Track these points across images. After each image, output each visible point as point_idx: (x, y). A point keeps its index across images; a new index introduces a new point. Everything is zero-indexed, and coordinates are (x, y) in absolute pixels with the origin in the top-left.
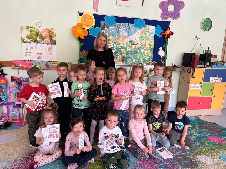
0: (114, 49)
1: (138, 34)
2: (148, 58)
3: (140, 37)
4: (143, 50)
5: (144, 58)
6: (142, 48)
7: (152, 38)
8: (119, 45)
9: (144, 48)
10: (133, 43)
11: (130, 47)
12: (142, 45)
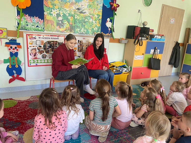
0: (60, 16)
1: (86, 2)
2: (96, 28)
3: (88, 5)
4: (91, 19)
5: (93, 29)
6: (90, 17)
7: (100, 8)
8: (66, 11)
9: (92, 18)
10: (81, 11)
11: (78, 15)
12: (90, 15)
